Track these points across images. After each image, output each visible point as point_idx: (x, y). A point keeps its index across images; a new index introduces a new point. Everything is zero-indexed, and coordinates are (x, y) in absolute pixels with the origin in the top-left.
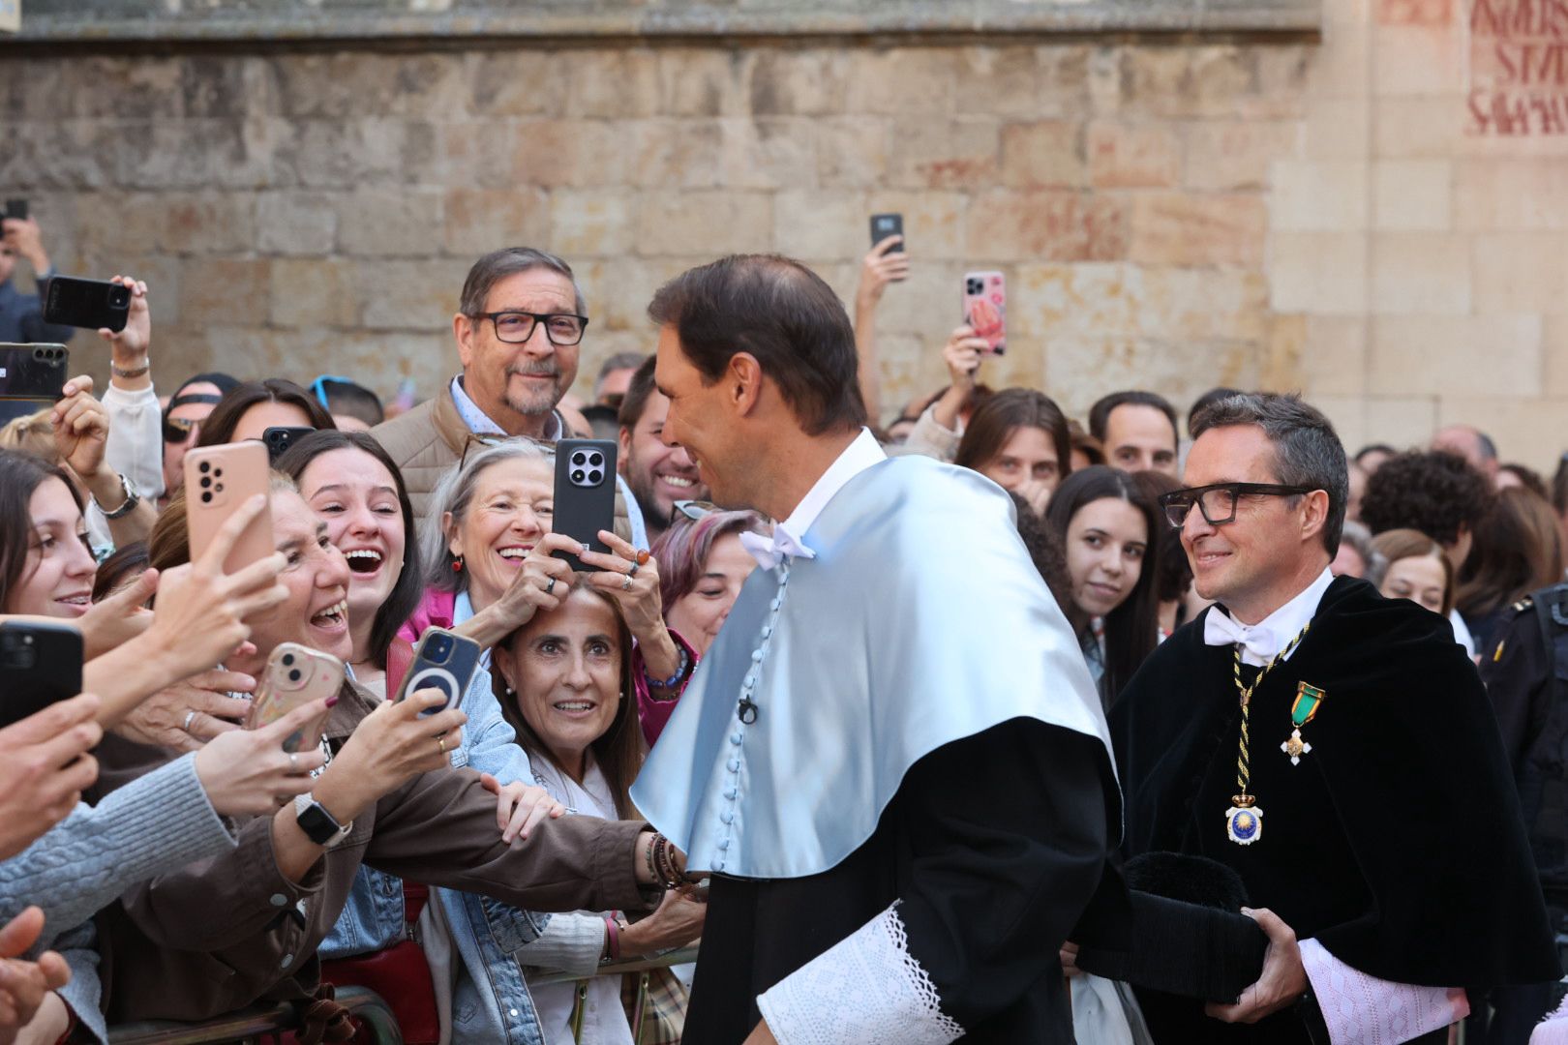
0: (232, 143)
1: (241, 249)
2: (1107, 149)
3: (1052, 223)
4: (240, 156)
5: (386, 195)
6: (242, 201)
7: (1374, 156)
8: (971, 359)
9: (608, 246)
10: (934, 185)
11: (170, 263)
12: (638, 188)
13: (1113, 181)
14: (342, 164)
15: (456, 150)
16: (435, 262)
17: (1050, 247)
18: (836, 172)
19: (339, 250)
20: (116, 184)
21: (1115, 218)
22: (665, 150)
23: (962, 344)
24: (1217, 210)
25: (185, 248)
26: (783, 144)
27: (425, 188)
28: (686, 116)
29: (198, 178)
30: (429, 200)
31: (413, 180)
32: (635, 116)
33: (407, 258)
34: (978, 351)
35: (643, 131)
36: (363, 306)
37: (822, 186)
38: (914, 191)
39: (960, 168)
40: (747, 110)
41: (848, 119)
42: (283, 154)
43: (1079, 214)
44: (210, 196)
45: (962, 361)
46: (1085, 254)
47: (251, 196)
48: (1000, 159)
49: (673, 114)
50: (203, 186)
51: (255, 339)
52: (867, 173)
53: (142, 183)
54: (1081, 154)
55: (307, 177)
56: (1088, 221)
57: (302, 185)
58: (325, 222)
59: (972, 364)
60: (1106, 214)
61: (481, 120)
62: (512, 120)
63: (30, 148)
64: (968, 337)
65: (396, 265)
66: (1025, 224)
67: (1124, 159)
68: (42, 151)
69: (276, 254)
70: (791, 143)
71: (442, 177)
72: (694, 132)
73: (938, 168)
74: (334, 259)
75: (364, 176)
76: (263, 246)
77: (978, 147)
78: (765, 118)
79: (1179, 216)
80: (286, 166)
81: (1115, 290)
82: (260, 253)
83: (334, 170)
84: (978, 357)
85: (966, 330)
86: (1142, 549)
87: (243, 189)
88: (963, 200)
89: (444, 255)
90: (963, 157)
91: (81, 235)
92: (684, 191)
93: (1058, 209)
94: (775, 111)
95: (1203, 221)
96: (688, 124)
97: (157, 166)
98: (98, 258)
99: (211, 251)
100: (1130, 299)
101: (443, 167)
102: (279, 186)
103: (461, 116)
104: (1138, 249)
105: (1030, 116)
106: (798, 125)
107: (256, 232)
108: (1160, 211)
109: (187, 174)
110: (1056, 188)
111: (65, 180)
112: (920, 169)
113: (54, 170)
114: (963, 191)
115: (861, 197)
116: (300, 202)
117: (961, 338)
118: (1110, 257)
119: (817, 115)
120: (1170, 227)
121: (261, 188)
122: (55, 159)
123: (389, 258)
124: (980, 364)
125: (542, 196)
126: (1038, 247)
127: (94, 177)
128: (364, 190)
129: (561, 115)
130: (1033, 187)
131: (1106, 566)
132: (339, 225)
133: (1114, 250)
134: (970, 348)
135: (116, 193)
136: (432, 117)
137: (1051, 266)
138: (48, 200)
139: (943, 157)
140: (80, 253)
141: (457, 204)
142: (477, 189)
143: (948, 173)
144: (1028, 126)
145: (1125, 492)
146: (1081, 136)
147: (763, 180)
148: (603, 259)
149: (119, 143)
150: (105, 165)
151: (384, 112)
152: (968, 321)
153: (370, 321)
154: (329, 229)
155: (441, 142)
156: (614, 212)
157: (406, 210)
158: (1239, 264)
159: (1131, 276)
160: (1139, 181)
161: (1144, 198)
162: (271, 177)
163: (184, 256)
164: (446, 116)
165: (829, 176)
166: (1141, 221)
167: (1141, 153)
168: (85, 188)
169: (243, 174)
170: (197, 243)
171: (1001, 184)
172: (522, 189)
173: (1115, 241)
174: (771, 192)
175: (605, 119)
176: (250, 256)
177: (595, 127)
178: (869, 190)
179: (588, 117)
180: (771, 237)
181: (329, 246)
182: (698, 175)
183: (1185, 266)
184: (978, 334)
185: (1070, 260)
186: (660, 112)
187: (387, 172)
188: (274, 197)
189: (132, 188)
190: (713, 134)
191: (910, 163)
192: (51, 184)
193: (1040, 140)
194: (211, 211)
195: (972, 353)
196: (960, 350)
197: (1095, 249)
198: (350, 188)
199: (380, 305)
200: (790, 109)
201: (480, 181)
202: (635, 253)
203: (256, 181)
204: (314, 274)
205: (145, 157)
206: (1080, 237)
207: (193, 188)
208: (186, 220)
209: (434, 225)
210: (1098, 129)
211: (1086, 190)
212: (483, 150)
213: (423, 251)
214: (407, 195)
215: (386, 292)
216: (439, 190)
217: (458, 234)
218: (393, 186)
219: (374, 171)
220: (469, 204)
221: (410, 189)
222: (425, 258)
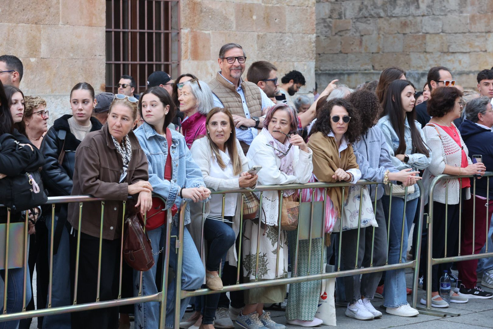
0: (416, 4)
1: (418, 32)
4: (418, 7)
5: (455, 16)
6: (419, 19)
11: (401, 36)
14: (443, 8)
15: (472, 4)
16: (467, 34)
19: (443, 32)
20: (387, 16)
25: (404, 32)
27: (465, 14)
29: (408, 14)
30: (466, 17)
31: (462, 12)
33: (460, 33)
36: (449, 46)
42: (429, 6)
44: (411, 18)
47: (421, 18)
50: (409, 15)
51: (422, 55)
53: (394, 15)
55: (435, 13)
57: (433, 14)
58: (439, 24)
63: (367, 7)
65: (458, 35)
68: (369, 8)
69: (427, 33)
71: (469, 11)
74: (441, 34)
75: (449, 11)
76: (424, 31)
80: (430, 10)
82: (423, 33)
83: (442, 10)
87: (419, 16)
89: (470, 32)
91: (379, 29)
97: (398, 11)
98: (383, 35)
99: (411, 33)
101: (469, 8)
102: (428, 15)
107: (422, 28)
109: (405, 13)
111: (375, 15)
113: (372, 12)
116: (432, 20)
121: (423, 16)
122: (373, 10)
123: (456, 33)
127: (382, 14)
128: (449, 15)
132: (443, 25)
135: (387, 18)
138: (372, 20)
140: (379, 34)
141: (473, 18)
149: (388, 5)
150: (385, 11)
153: (451, 50)
154: (441, 26)
157: (460, 20)
162: (426, 13)
163: (404, 34)
168: (380, 17)
169: (419, 12)
170: (408, 31)
172: (490, 14)
176: (421, 34)
181: (440, 31)
187: (455, 10)
188: (427, 17)
189: (392, 17)
192: (372, 16)
194: (411, 23)
198: (446, 15)
199: (453, 46)
201: (479, 13)
203: (422, 14)
204: (437, 38)
205: (394, 9)
207: (406, 16)
208: (405, 25)
209: (467, 24)
212: (479, 4)
213: (464, 31)
214: (460, 16)
215: (455, 42)
216: (468, 15)
217: (473, 26)
218: (457, 14)
219: (452, 10)
220: (476, 18)
221: (461, 15)
222: (465, 33)
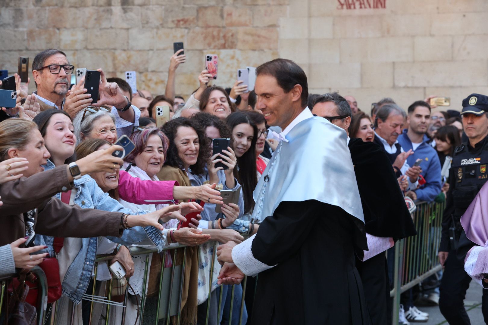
2: (230, 15)
3: (213, 37)
5: (9, 31)
7: (310, 16)
8: (206, 80)
9: (78, 46)
10: (177, 26)
12: (87, 28)
13: (232, 24)
15: (30, 17)
16: (24, 52)
17: (213, 45)
18: (147, 23)
21: (232, 35)
22: (95, 16)
23: (204, 75)
24: (263, 33)
26: (131, 14)
27: (21, 29)
28: (101, 6)
30: (22, 32)
31: (17, 27)
32: (85, 6)
33: (15, 51)
34: (209, 77)
35: (88, 11)
36: (2, 66)
37: (143, 27)
38: (172, 28)
39: (185, 21)
40: (120, 4)
41: (151, 7)
43: (222, 35)
45: (204, 80)
46: (224, 47)
48: (197, 18)
49: (97, 6)
52: (157, 23)
54: (222, 16)
56: (224, 36)
59: (207, 81)
60: (230, 34)
61: (38, 8)
62: (47, 8)
64: (206, 73)
65: (12, 53)
66: (205, 38)
67: (235, 18)
70: (134, 14)
71: (25, 26)
72: (104, 11)
73: (179, 21)
75: (2, 26)
77: (191, 15)
78: (125, 7)
79: (252, 35)
81: (233, 58)
84: (209, 79)
85: (205, 71)
86: (252, 138)
88: (186, 31)
89: (28, 50)
90: (186, 18)
92: (101, 29)
93: (215, 33)
94: (128, 4)
95: (259, 36)
96: (102, 9)
100: (238, 60)
101: (26, 22)
103: (31, 7)
104: (240, 45)
105: (207, 5)
106: (136, 8)
108: (246, 33)
110: (215, 27)
112: (173, 21)
114: (186, 28)
115: (155, 30)
117: (204, 73)
118: (231, 48)
119: (141, 5)
120: (249, 38)
123: (10, 51)
124: (209, 81)
125: (57, 31)
126: (209, 45)
128: (2, 30)
129: (62, 6)
130: (208, 27)
131: (243, 143)
133: (232, 46)
134: (207, 77)
136: (23, 7)
137: (213, 51)
139: (180, 18)
141: (31, 34)
142: (37, 29)
143: (182, 23)
144: (206, 8)
145: (249, 122)
146: (222, 10)
147: (125, 26)
148: (77, 50)
151: (7, 6)
152: (206, 69)
155: (25, 15)
156: (80, 36)
157: (15, 36)
158: (270, 49)
159: (238, 53)
160: (240, 24)
161: (241, 29)
164: (27, 7)
165: (145, 23)
166: (240, 36)
167: (240, 16)
171: (197, 26)
172: (51, 29)
173: (233, 43)
174: (128, 29)
175: (76, 7)
177: (73, 10)
178: (158, 28)
179: (71, 7)
180: (128, 43)
182: (105, 24)
183: (254, 50)
184: (209, 73)
185: (219, 49)
186: (93, 5)
187: (9, 24)
190: (110, 12)
191: (170, 20)
193: (209, 12)
195: (207, 78)
196: (204, 77)
197: (227, 45)
199: (7, 65)
200: (133, 4)
201: (38, 27)
202: (86, 48)
206: (222, 41)
209: (24, 40)
210: (227, 9)
211: (224, 27)
212: (38, 17)
213: (21, 48)
214: (15, 31)
215: (9, 61)
216: (25, 29)
217: (31, 43)
218: (11, 28)
219: (5, 24)
220: (34, 34)
221: (16, 29)
222: (21, 50)
